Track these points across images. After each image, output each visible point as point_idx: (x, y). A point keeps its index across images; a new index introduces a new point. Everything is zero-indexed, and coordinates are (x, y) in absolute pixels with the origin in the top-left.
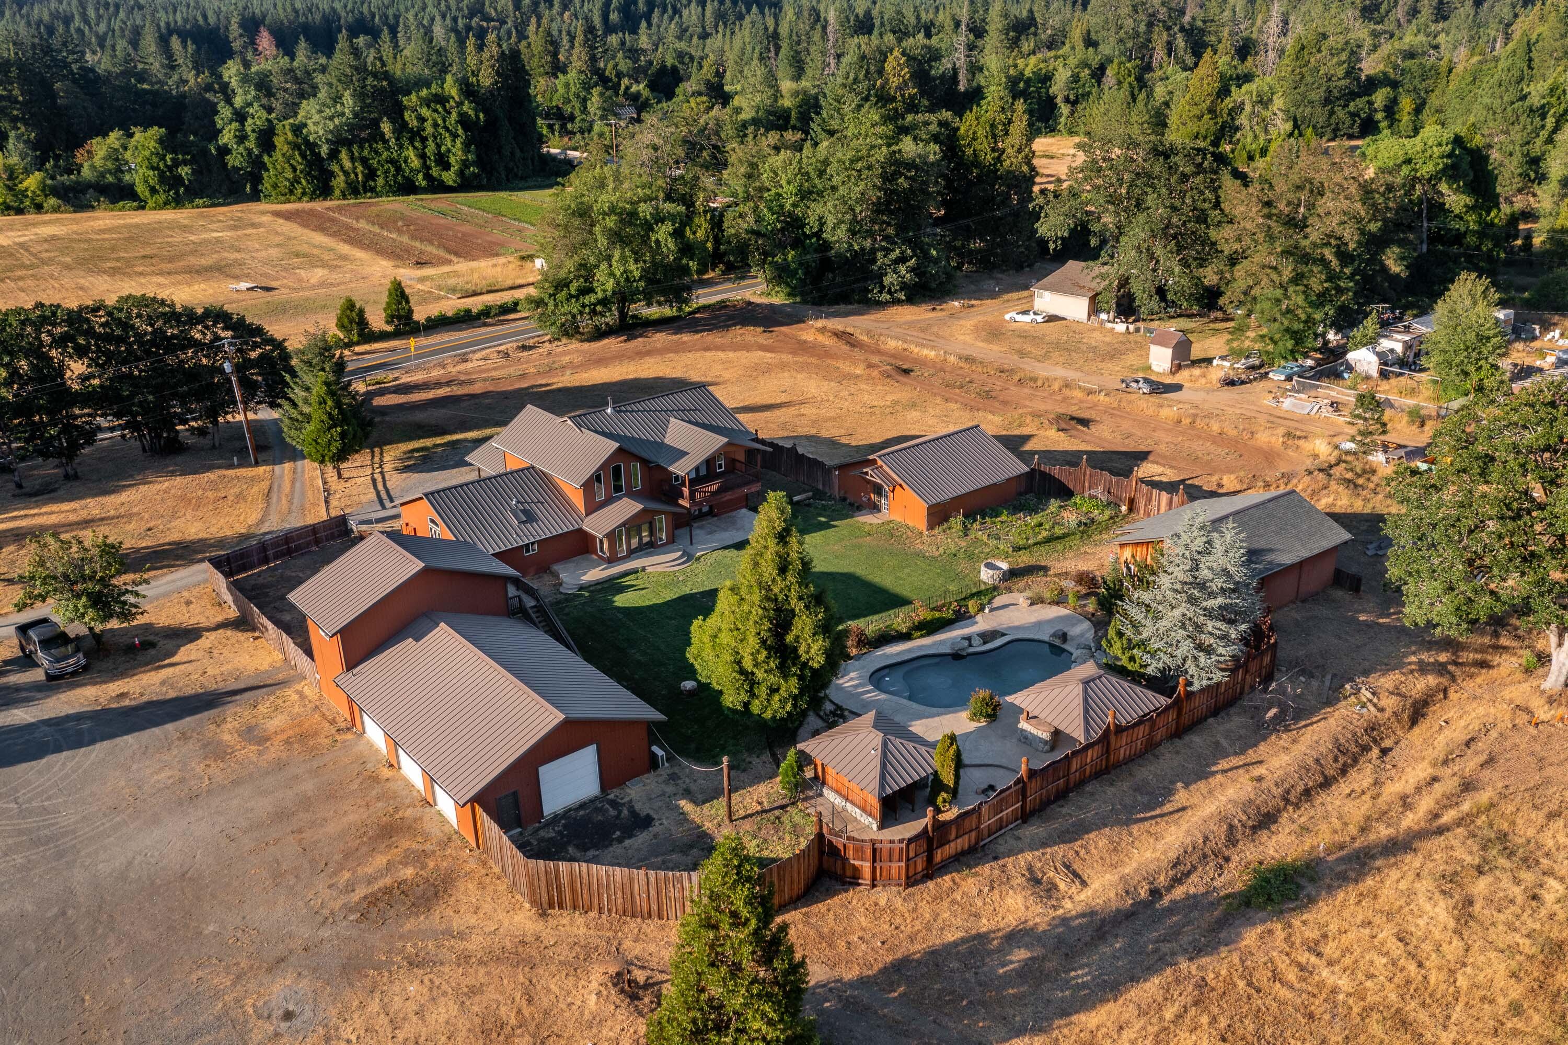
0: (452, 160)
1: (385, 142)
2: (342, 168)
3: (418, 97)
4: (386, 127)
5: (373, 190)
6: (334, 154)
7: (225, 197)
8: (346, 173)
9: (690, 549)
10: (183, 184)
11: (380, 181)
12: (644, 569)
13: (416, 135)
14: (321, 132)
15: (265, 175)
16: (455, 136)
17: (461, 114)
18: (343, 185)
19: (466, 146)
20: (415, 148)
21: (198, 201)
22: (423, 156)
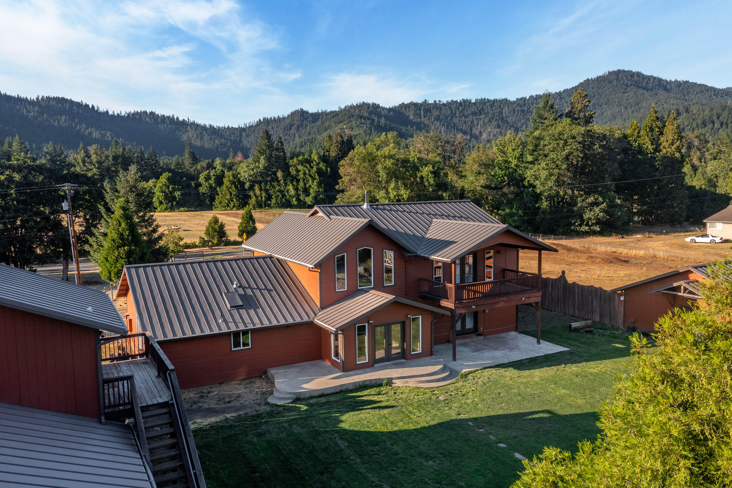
0: (311, 191)
1: (278, 181)
2: (255, 195)
3: (297, 160)
4: (280, 174)
5: (269, 206)
6: (252, 188)
7: (195, 207)
8: (256, 197)
9: (453, 365)
10: (176, 201)
11: (273, 201)
12: (390, 382)
13: (295, 179)
14: (247, 176)
15: (216, 197)
16: (313, 179)
17: (318, 169)
18: (254, 202)
19: (319, 185)
20: (293, 185)
21: (182, 209)
22: (296, 189)
